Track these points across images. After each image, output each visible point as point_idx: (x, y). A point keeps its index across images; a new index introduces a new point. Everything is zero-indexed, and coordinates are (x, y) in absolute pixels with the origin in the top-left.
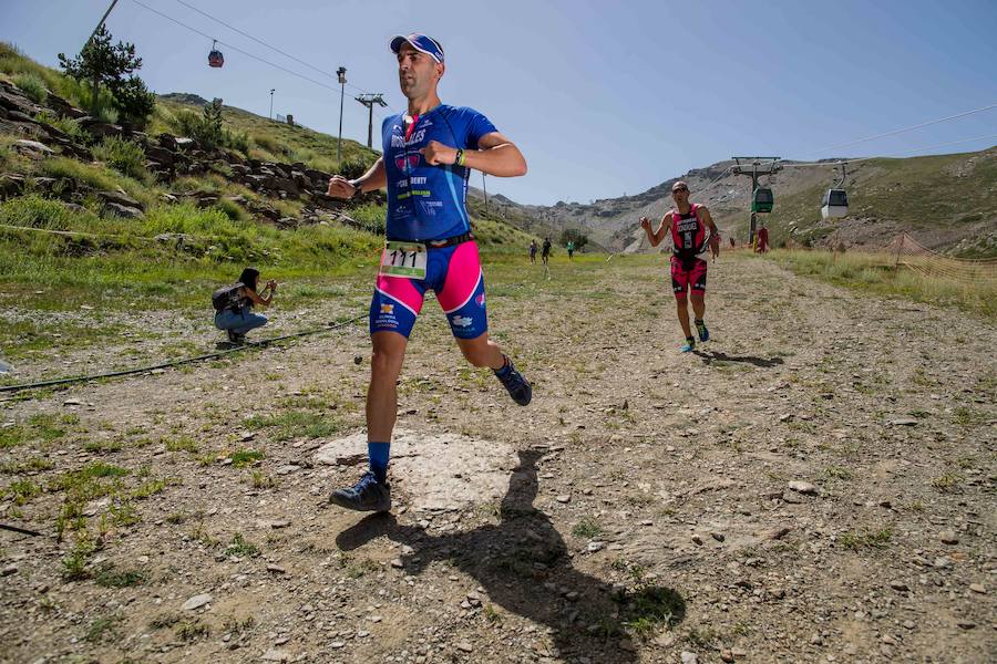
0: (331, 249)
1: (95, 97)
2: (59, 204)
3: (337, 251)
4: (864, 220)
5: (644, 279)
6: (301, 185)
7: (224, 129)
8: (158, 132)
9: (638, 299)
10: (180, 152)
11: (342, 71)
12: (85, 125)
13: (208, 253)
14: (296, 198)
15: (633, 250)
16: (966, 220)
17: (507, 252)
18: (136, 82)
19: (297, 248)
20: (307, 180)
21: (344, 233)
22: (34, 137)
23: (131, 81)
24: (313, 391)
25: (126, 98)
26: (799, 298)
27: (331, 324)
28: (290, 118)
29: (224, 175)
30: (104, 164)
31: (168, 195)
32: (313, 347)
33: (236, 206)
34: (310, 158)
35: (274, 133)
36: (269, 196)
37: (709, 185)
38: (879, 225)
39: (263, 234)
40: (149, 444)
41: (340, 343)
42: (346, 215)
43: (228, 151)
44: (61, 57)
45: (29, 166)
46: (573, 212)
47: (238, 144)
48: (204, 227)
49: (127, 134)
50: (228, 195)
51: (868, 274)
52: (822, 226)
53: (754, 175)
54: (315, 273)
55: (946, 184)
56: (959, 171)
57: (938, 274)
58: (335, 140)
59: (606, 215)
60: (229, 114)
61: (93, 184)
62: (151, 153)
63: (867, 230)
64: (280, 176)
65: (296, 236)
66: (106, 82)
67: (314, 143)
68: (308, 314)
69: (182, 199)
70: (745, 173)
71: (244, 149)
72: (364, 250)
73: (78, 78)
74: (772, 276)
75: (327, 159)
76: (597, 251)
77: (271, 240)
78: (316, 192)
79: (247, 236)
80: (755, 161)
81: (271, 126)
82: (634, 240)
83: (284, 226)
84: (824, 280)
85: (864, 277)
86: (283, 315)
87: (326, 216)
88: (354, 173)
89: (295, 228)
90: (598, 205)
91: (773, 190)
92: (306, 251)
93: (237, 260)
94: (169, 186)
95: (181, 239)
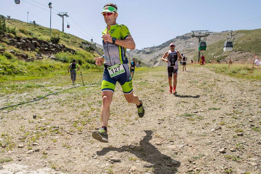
0: (46, 68)
3: (48, 69)
4: (238, 52)
5: (160, 76)
6: (36, 45)
7: (7, 26)
11: (50, 4)
14: (35, 50)
15: (157, 65)
19: (33, 68)
20: (38, 44)
21: (52, 63)
26: (218, 82)
27: (34, 99)
28: (34, 22)
29: (6, 43)
33: (10, 54)
34: (39, 36)
35: (29, 28)
36: (24, 50)
37: (183, 41)
38: (243, 54)
41: (33, 108)
42: (53, 56)
43: (8, 34)
47: (12, 31)
50: (8, 50)
51: (243, 72)
52: (223, 55)
53: (199, 37)
54: (39, 78)
58: (48, 29)
59: (148, 53)
60: (13, 21)
63: (239, 56)
64: (28, 42)
65: (33, 64)
67: (43, 31)
70: (196, 37)
71: (14, 33)
72: (59, 69)
74: (206, 74)
75: (46, 35)
76: (144, 66)
77: (23, 66)
78: (42, 48)
79: (14, 65)
80: (199, 32)
81: (27, 25)
82: (157, 61)
83: (29, 61)
84: (226, 74)
85: (241, 73)
86: (17, 95)
87: (45, 57)
88: (56, 41)
89: (33, 61)
90: (145, 50)
91: (206, 42)
92: (37, 69)
93: (9, 74)
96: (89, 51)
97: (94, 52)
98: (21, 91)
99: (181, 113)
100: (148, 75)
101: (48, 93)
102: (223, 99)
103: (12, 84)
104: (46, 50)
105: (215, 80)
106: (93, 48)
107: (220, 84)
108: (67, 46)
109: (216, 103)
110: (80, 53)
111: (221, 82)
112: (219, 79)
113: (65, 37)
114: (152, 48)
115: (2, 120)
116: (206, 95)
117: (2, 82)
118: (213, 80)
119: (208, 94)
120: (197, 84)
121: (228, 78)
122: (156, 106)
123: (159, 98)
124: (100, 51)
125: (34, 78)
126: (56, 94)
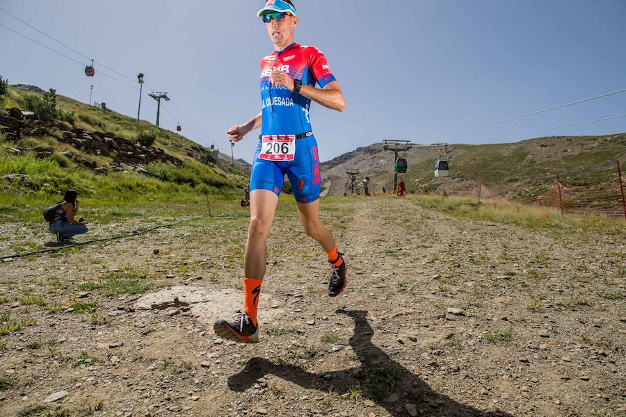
0: (131, 188)
3: (135, 190)
4: (456, 179)
6: (111, 146)
7: (57, 108)
8: (8, 107)
9: (333, 220)
10: (25, 121)
11: (141, 76)
13: (43, 188)
14: (108, 155)
15: (324, 195)
16: (511, 181)
19: (108, 187)
20: (115, 144)
21: (140, 179)
24: (127, 269)
26: (427, 220)
27: (135, 232)
28: (103, 104)
29: (57, 137)
31: (14, 149)
32: (123, 245)
33: (65, 158)
34: (117, 130)
35: (92, 114)
36: (89, 153)
37: (369, 157)
38: (465, 183)
39: (84, 177)
40: (6, 302)
41: (142, 243)
42: (141, 167)
43: (60, 122)
47: (67, 118)
48: (40, 171)
50: (59, 151)
52: (434, 182)
53: (396, 151)
55: (500, 160)
56: (506, 153)
57: (501, 208)
58: (134, 120)
60: (60, 100)
62: (3, 120)
63: (458, 185)
64: (96, 140)
65: (107, 179)
67: (120, 122)
68: (118, 226)
69: (24, 151)
70: (391, 149)
71: (71, 122)
72: (153, 190)
75: (128, 130)
77: (90, 182)
79: (72, 178)
80: (396, 142)
81: (90, 109)
82: (325, 188)
83: (99, 172)
85: (461, 210)
86: (99, 226)
87: (128, 167)
88: (148, 141)
89: (106, 175)
91: (407, 160)
92: (113, 189)
94: (15, 143)
95: (23, 178)
96: (206, 164)
97: (215, 166)
101: (153, 224)
104: (130, 157)
106: (213, 157)
108: (166, 151)
110: (191, 165)
111: (432, 220)
112: (428, 216)
113: (161, 136)
123: (342, 236)
124: (223, 164)
125: (112, 203)
126: (169, 227)
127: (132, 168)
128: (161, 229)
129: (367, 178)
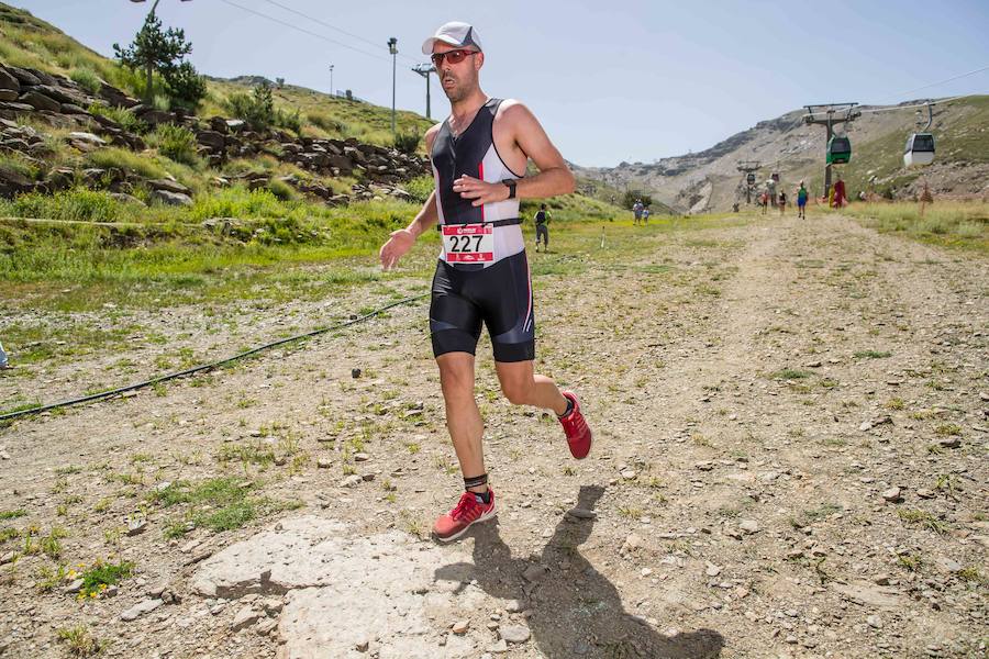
0: (382, 225)
1: (150, 85)
2: (106, 195)
3: (389, 226)
4: (952, 165)
5: (708, 245)
6: (354, 160)
7: (276, 109)
8: (209, 116)
9: (699, 272)
10: (232, 135)
11: (393, 41)
12: (139, 114)
13: (255, 236)
14: (351, 175)
15: (700, 209)
17: (566, 219)
18: (186, 68)
19: (348, 226)
20: (360, 155)
21: (397, 207)
22: (88, 128)
23: (182, 66)
25: (178, 84)
26: (886, 264)
27: (353, 317)
28: (349, 93)
29: (275, 155)
30: (155, 150)
31: (220, 179)
33: (286, 186)
34: (364, 132)
35: (333, 109)
36: (322, 174)
37: (780, 136)
38: (970, 169)
39: (312, 213)
42: (400, 189)
43: (279, 130)
44: (116, 47)
45: (79, 159)
46: (637, 173)
47: (290, 123)
48: (251, 210)
49: (180, 120)
50: (279, 176)
51: (965, 229)
52: (903, 174)
53: (829, 124)
54: (364, 252)
58: (385, 112)
59: (671, 173)
60: (290, 93)
61: (142, 173)
62: (203, 138)
63: (956, 175)
64: (332, 152)
65: (347, 213)
66: (159, 69)
67: (372, 117)
68: (334, 305)
69: (232, 181)
70: (818, 122)
71: (296, 128)
73: (133, 66)
74: (849, 236)
75: (382, 131)
76: (661, 212)
77: (320, 220)
78: (369, 166)
79: (296, 217)
80: (830, 108)
81: (330, 103)
82: (701, 197)
83: (335, 203)
84: (913, 238)
85: (960, 233)
86: (306, 306)
87: (380, 191)
88: (408, 145)
89: (347, 205)
90: (662, 164)
91: (850, 138)
92: (356, 228)
93: (284, 241)
94: (221, 169)
95: (227, 225)
98: (317, 295)
99: (771, 367)
100: (672, 240)
101: (388, 298)
102: (901, 322)
103: (292, 272)
104: (383, 173)
105: (878, 258)
107: (891, 270)
109: (878, 334)
111: (896, 265)
112: (888, 254)
114: (685, 157)
115: (270, 379)
116: (847, 308)
117: (266, 267)
118: (868, 257)
119: (855, 306)
120: (820, 271)
121: (919, 251)
122: (695, 343)
123: (707, 318)
125: (350, 253)
126: (412, 302)
127: (387, 191)
128: (396, 309)
129: (776, 177)
